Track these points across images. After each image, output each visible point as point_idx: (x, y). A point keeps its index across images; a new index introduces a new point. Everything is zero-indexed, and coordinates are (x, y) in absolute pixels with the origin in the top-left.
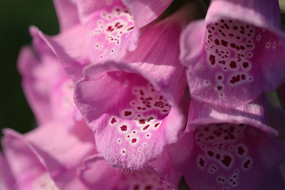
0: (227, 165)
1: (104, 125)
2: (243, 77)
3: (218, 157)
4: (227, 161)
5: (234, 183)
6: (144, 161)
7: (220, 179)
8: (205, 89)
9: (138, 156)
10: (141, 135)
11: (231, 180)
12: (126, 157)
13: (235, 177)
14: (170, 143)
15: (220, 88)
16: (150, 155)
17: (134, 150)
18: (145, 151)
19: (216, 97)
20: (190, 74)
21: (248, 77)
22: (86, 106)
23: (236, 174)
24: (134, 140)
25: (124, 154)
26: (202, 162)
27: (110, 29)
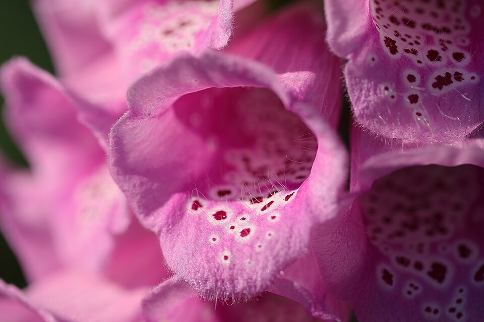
0: (441, 279)
1: (177, 215)
2: (458, 77)
3: (419, 266)
4: (438, 272)
5: (459, 315)
6: (270, 268)
7: (428, 310)
8: (384, 102)
9: (257, 260)
10: (260, 220)
11: (452, 310)
12: (232, 267)
13: (459, 301)
14: (322, 219)
15: (414, 99)
16: (282, 253)
17: (247, 250)
18: (271, 246)
19: (407, 120)
20: (350, 73)
21: (467, 76)
22: (136, 180)
23: (460, 296)
24: (245, 233)
25: (228, 262)
26: (388, 277)
27: (168, 32)
